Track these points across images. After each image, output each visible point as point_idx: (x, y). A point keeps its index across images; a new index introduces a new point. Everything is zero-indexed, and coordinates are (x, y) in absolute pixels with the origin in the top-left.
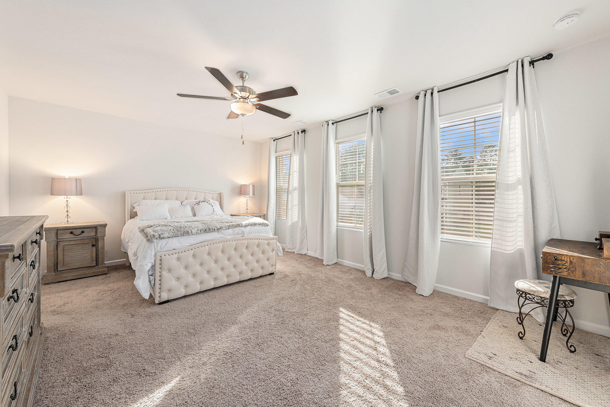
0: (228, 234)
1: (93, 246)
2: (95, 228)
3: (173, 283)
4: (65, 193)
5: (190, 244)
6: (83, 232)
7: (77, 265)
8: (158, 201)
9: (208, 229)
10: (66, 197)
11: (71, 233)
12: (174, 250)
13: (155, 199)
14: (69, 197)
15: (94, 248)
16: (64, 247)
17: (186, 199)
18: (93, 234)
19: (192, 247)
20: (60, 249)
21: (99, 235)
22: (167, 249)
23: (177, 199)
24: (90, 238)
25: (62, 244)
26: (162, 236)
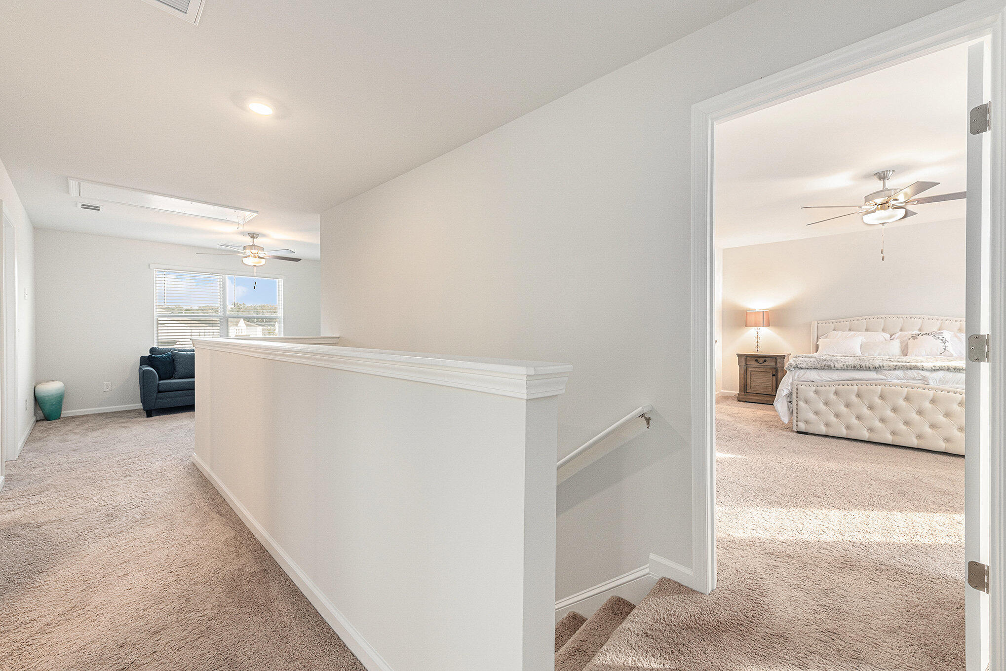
0: (895, 377)
1: (773, 375)
2: (775, 358)
3: (811, 416)
4: (756, 325)
5: (831, 379)
6: (765, 361)
7: (761, 391)
8: (852, 333)
9: (858, 366)
10: (756, 328)
11: (756, 360)
12: (813, 383)
13: (850, 330)
14: (758, 328)
15: (774, 378)
16: (751, 373)
17: (901, 330)
18: (774, 364)
19: (834, 382)
20: (748, 373)
21: (778, 366)
22: (804, 379)
23: (883, 330)
24: (771, 368)
25: (750, 369)
26: (799, 366)
